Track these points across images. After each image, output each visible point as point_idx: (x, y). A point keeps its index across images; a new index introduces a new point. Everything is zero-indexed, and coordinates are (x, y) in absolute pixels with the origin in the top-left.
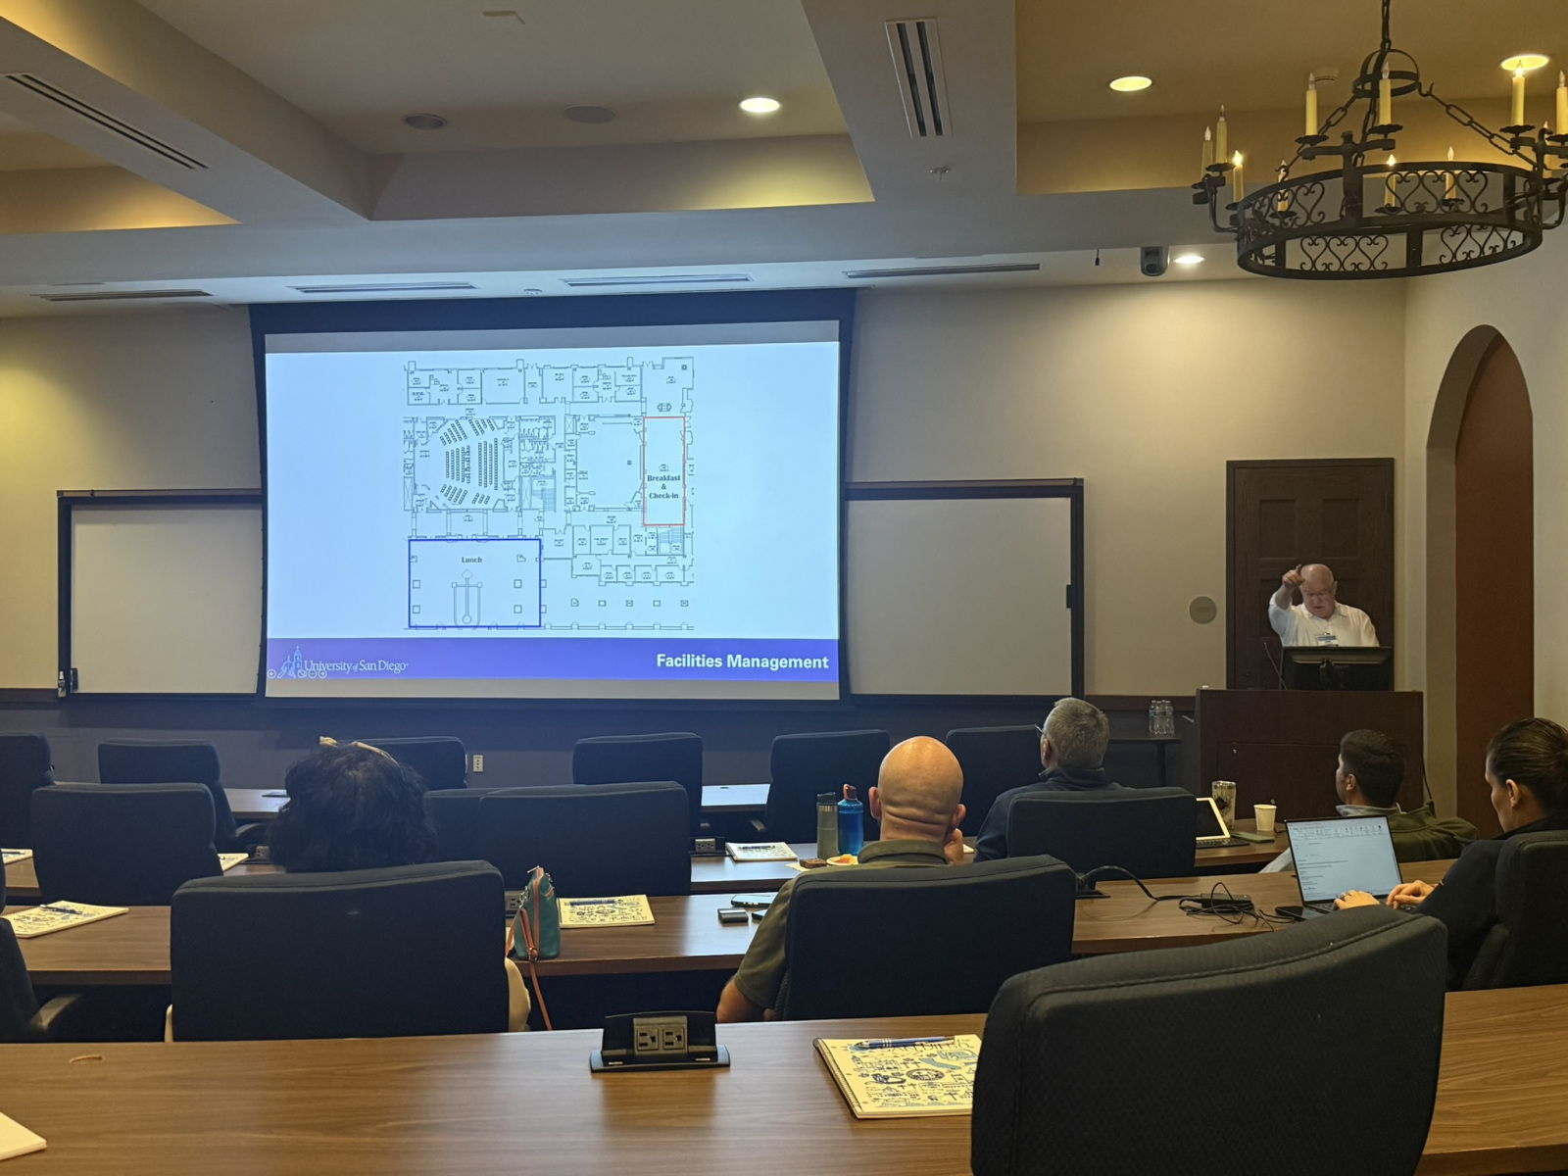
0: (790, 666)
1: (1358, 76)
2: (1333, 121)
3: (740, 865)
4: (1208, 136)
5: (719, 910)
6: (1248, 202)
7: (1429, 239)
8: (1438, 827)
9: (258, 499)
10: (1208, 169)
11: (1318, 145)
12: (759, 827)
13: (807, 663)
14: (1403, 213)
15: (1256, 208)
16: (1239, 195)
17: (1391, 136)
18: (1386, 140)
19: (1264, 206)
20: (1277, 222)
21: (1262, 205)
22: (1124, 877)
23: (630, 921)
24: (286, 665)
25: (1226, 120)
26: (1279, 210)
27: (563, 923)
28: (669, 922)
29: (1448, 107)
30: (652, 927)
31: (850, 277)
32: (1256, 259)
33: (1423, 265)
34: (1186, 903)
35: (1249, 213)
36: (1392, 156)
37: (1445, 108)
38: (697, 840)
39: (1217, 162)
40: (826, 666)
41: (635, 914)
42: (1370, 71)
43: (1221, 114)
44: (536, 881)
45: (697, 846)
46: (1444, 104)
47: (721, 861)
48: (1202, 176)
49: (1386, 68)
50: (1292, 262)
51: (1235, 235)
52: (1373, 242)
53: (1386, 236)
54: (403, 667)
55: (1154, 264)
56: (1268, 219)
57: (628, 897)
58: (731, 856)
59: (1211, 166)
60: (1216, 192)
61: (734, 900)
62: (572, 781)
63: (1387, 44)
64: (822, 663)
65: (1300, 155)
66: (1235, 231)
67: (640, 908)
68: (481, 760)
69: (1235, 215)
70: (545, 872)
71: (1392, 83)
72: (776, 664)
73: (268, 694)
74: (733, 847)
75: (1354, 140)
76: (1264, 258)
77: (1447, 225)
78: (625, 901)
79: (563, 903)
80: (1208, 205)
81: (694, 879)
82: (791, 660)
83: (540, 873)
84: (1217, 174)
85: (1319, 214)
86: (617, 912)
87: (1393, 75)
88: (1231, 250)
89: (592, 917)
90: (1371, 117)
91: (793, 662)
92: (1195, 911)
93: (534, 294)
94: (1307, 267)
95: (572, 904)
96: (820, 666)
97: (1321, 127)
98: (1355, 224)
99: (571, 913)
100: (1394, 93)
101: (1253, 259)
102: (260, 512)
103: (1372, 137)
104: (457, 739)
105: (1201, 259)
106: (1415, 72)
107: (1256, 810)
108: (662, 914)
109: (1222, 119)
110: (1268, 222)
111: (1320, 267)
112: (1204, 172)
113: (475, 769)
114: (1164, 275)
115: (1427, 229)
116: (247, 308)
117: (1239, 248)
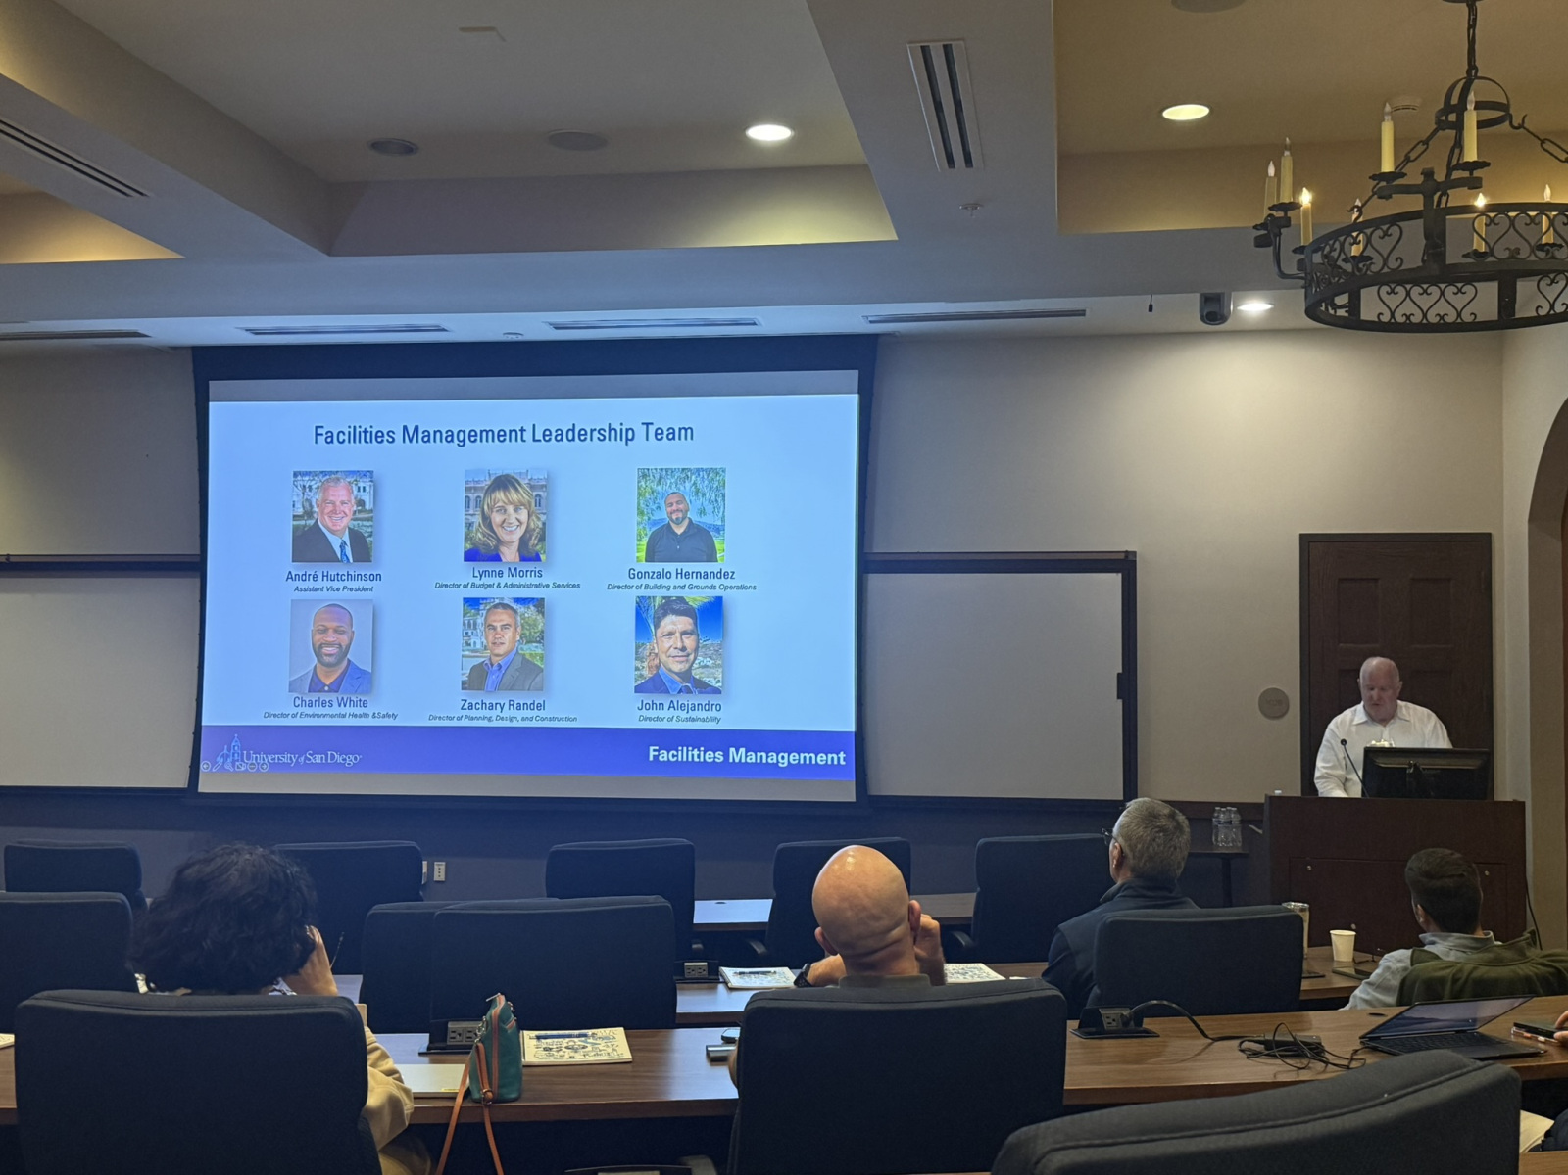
0: (802, 762)
1: (1441, 105)
2: (1413, 155)
3: (735, 993)
4: (1271, 171)
5: (707, 1047)
6: (1317, 245)
7: (1524, 288)
8: (1541, 960)
9: (195, 566)
10: (1271, 208)
11: (1394, 183)
12: (760, 949)
13: (821, 759)
14: (1491, 259)
15: (1325, 252)
16: (1307, 238)
17: (1477, 174)
18: (1472, 176)
19: (1335, 250)
20: (1349, 267)
21: (1332, 249)
22: (1176, 1014)
23: (604, 1058)
24: (223, 756)
25: (1291, 154)
26: (1353, 254)
27: (527, 1060)
28: (649, 1060)
29: (1543, 142)
30: (629, 1066)
31: (871, 322)
32: (1327, 309)
33: (1517, 316)
34: (1246, 1045)
35: (1317, 258)
36: (1481, 194)
37: (1539, 142)
38: (686, 964)
39: (1281, 201)
40: (842, 762)
41: (609, 1050)
42: (1455, 100)
43: (1286, 148)
44: (495, 1011)
45: (686, 971)
46: (1539, 139)
47: (715, 988)
48: (1265, 216)
49: (1472, 97)
50: (1367, 314)
51: (1302, 282)
52: (1460, 290)
53: (1475, 284)
54: (355, 758)
55: (1215, 311)
56: (1339, 263)
57: (602, 1030)
58: (726, 983)
59: (1274, 205)
60: (1280, 234)
61: (725, 1035)
62: (545, 893)
63: (1473, 71)
64: (839, 758)
65: (1374, 194)
66: (1302, 278)
67: (616, 1043)
68: (443, 867)
69: (1303, 259)
70: (507, 1000)
71: (1478, 115)
72: (784, 760)
73: (201, 789)
74: (728, 972)
75: (1435, 177)
76: (1335, 307)
77: (1544, 274)
78: (599, 1035)
79: (528, 1037)
80: (1272, 248)
81: (680, 1010)
82: (802, 755)
83: (501, 1000)
84: (1280, 214)
85: (1397, 260)
86: (590, 1048)
87: (1479, 106)
88: (1298, 298)
89: (561, 1053)
90: (1457, 151)
91: (805, 757)
92: (1256, 1054)
93: (514, 338)
94: (1385, 318)
95: (539, 1038)
96: (836, 762)
97: (1399, 162)
98: (1437, 270)
99: (535, 1048)
100: (1481, 125)
101: (1323, 309)
102: (197, 581)
103: (1456, 175)
104: (413, 844)
105: (1269, 307)
106: (1506, 102)
107: (1332, 936)
108: (639, 1050)
109: (1287, 153)
110: (1340, 268)
111: (1400, 319)
112: (1267, 212)
113: (436, 878)
114: (1226, 324)
115: (1520, 277)
116: (190, 351)
117: (1306, 297)
